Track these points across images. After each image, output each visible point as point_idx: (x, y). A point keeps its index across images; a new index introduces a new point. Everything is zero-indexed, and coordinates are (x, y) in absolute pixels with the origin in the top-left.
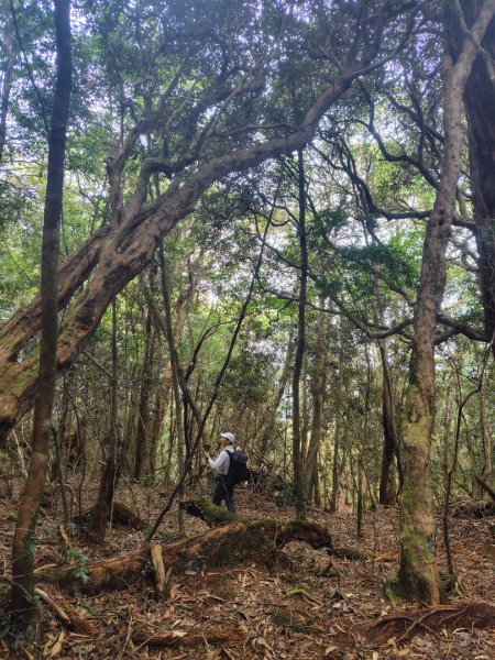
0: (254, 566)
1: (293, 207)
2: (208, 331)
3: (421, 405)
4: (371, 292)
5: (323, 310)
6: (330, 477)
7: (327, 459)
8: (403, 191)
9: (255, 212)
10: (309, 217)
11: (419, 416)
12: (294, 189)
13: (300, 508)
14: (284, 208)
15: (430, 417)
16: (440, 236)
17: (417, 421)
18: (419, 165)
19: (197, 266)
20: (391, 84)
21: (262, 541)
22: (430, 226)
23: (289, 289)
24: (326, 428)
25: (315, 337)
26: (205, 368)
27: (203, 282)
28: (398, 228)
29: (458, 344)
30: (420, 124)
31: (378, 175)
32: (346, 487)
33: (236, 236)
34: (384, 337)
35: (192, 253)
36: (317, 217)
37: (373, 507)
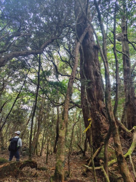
0: (11, 177)
1: (37, 68)
2: (7, 101)
3: (64, 125)
4: (56, 94)
5: (43, 98)
6: (41, 146)
7: (41, 140)
8: (65, 69)
9: (26, 68)
10: (41, 72)
11: (63, 128)
12: (38, 64)
13: (30, 156)
14: (35, 68)
15: (66, 128)
16: (72, 82)
17: (63, 129)
18: (69, 64)
19: (6, 81)
20: (64, 43)
21: (15, 168)
22: (70, 79)
23: (34, 91)
24: (41, 131)
25: (40, 105)
26: (5, 112)
27: (8, 86)
28: (64, 78)
29: (76, 109)
30: (70, 54)
31: (60, 64)
32: (45, 148)
33: (20, 74)
34: (58, 106)
35: (5, 77)
36: (44, 72)
37: (52, 154)
